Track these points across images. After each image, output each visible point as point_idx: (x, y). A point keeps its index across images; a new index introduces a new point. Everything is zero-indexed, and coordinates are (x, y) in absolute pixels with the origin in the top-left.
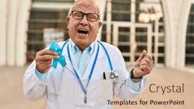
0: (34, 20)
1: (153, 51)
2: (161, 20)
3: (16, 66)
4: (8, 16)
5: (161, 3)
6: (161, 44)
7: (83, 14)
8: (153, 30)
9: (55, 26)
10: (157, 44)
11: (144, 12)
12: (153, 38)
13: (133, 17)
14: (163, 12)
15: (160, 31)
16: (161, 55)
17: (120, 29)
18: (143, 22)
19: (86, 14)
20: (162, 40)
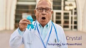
0: (18, 9)
1: (72, 23)
2: (75, 9)
3: (10, 30)
4: (6, 8)
5: (75, 2)
6: (75, 20)
7: (43, 9)
8: (72, 14)
9: (27, 12)
10: (74, 20)
11: (67, 5)
12: (72, 17)
13: (62, 8)
14: (76, 6)
15: (75, 14)
16: (75, 25)
17: (57, 13)
18: (67, 10)
19: (45, 9)
20: (76, 18)
